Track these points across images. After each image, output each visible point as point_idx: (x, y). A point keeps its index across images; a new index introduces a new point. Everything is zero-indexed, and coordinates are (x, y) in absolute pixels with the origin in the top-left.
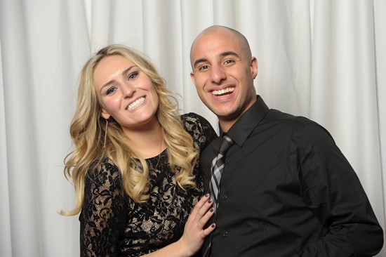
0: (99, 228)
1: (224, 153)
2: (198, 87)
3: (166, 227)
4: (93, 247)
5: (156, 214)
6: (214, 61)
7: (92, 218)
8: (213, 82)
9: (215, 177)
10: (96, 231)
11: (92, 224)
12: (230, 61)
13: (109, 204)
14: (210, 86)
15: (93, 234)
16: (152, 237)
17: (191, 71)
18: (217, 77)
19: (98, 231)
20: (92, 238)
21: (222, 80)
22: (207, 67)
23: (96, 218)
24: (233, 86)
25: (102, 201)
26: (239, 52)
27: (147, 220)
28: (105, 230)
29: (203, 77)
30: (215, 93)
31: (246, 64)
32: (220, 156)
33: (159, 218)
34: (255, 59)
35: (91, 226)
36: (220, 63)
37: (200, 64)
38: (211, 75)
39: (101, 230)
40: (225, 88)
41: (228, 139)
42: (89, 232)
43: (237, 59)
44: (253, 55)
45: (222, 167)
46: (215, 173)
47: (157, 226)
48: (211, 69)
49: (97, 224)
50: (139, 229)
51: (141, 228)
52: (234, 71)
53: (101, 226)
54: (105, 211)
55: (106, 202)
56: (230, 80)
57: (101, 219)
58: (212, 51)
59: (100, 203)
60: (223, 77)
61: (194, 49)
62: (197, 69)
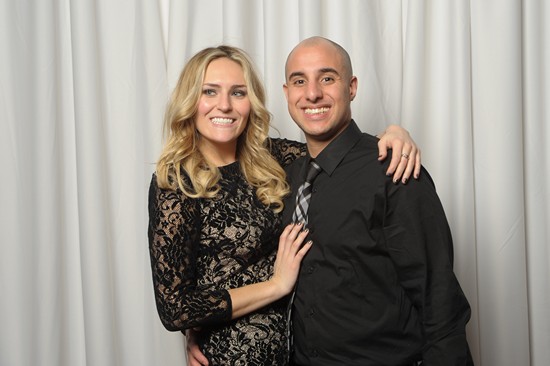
0: (169, 236)
1: (311, 182)
2: (290, 102)
3: (252, 233)
4: (165, 257)
5: (238, 219)
6: (311, 77)
7: (161, 225)
8: (308, 100)
9: (300, 207)
10: (166, 239)
11: (161, 233)
12: (329, 79)
13: (178, 208)
14: (304, 103)
15: (163, 243)
16: (239, 244)
17: (285, 82)
18: (312, 95)
19: (169, 239)
20: (163, 248)
21: (318, 99)
22: (302, 82)
23: (165, 224)
24: (329, 106)
25: (170, 206)
26: (340, 70)
27: (229, 226)
28: (176, 237)
29: (297, 93)
30: (308, 111)
31: (346, 84)
32: (307, 185)
33: (242, 223)
34: (355, 79)
35: (160, 235)
36: (317, 79)
37: (296, 78)
38: (306, 92)
39: (171, 237)
40: (319, 108)
41: (316, 166)
42: (158, 242)
43: (337, 78)
44: (354, 74)
45: (309, 196)
46: (301, 202)
47: (242, 232)
48: (307, 85)
49: (167, 231)
50: (221, 238)
51: (224, 236)
52: (332, 91)
53: (172, 232)
54: (174, 216)
55: (173, 207)
56: (327, 100)
57: (170, 225)
58: (311, 64)
59: (168, 208)
60: (320, 95)
61: (292, 59)
62: (292, 82)
